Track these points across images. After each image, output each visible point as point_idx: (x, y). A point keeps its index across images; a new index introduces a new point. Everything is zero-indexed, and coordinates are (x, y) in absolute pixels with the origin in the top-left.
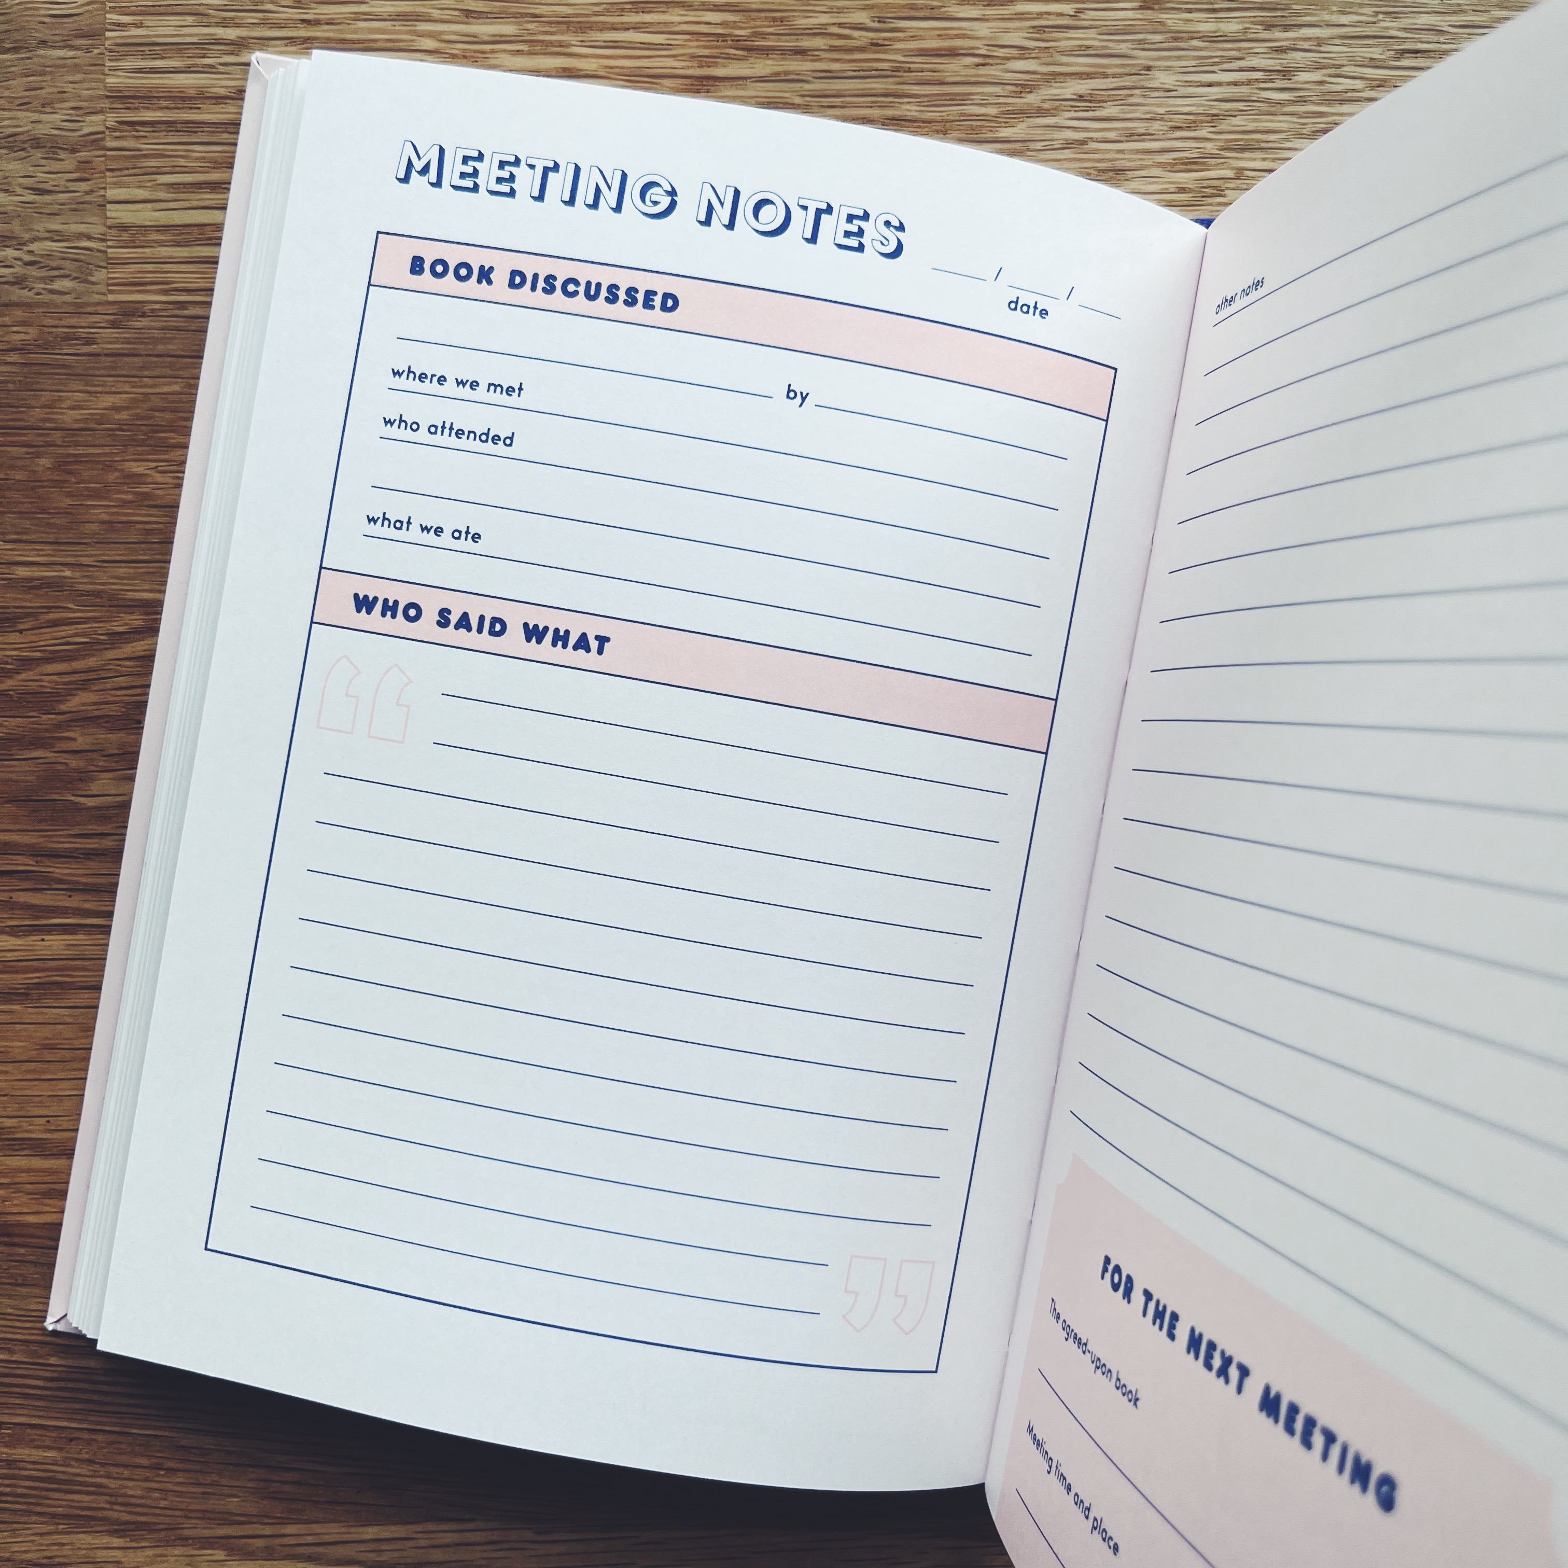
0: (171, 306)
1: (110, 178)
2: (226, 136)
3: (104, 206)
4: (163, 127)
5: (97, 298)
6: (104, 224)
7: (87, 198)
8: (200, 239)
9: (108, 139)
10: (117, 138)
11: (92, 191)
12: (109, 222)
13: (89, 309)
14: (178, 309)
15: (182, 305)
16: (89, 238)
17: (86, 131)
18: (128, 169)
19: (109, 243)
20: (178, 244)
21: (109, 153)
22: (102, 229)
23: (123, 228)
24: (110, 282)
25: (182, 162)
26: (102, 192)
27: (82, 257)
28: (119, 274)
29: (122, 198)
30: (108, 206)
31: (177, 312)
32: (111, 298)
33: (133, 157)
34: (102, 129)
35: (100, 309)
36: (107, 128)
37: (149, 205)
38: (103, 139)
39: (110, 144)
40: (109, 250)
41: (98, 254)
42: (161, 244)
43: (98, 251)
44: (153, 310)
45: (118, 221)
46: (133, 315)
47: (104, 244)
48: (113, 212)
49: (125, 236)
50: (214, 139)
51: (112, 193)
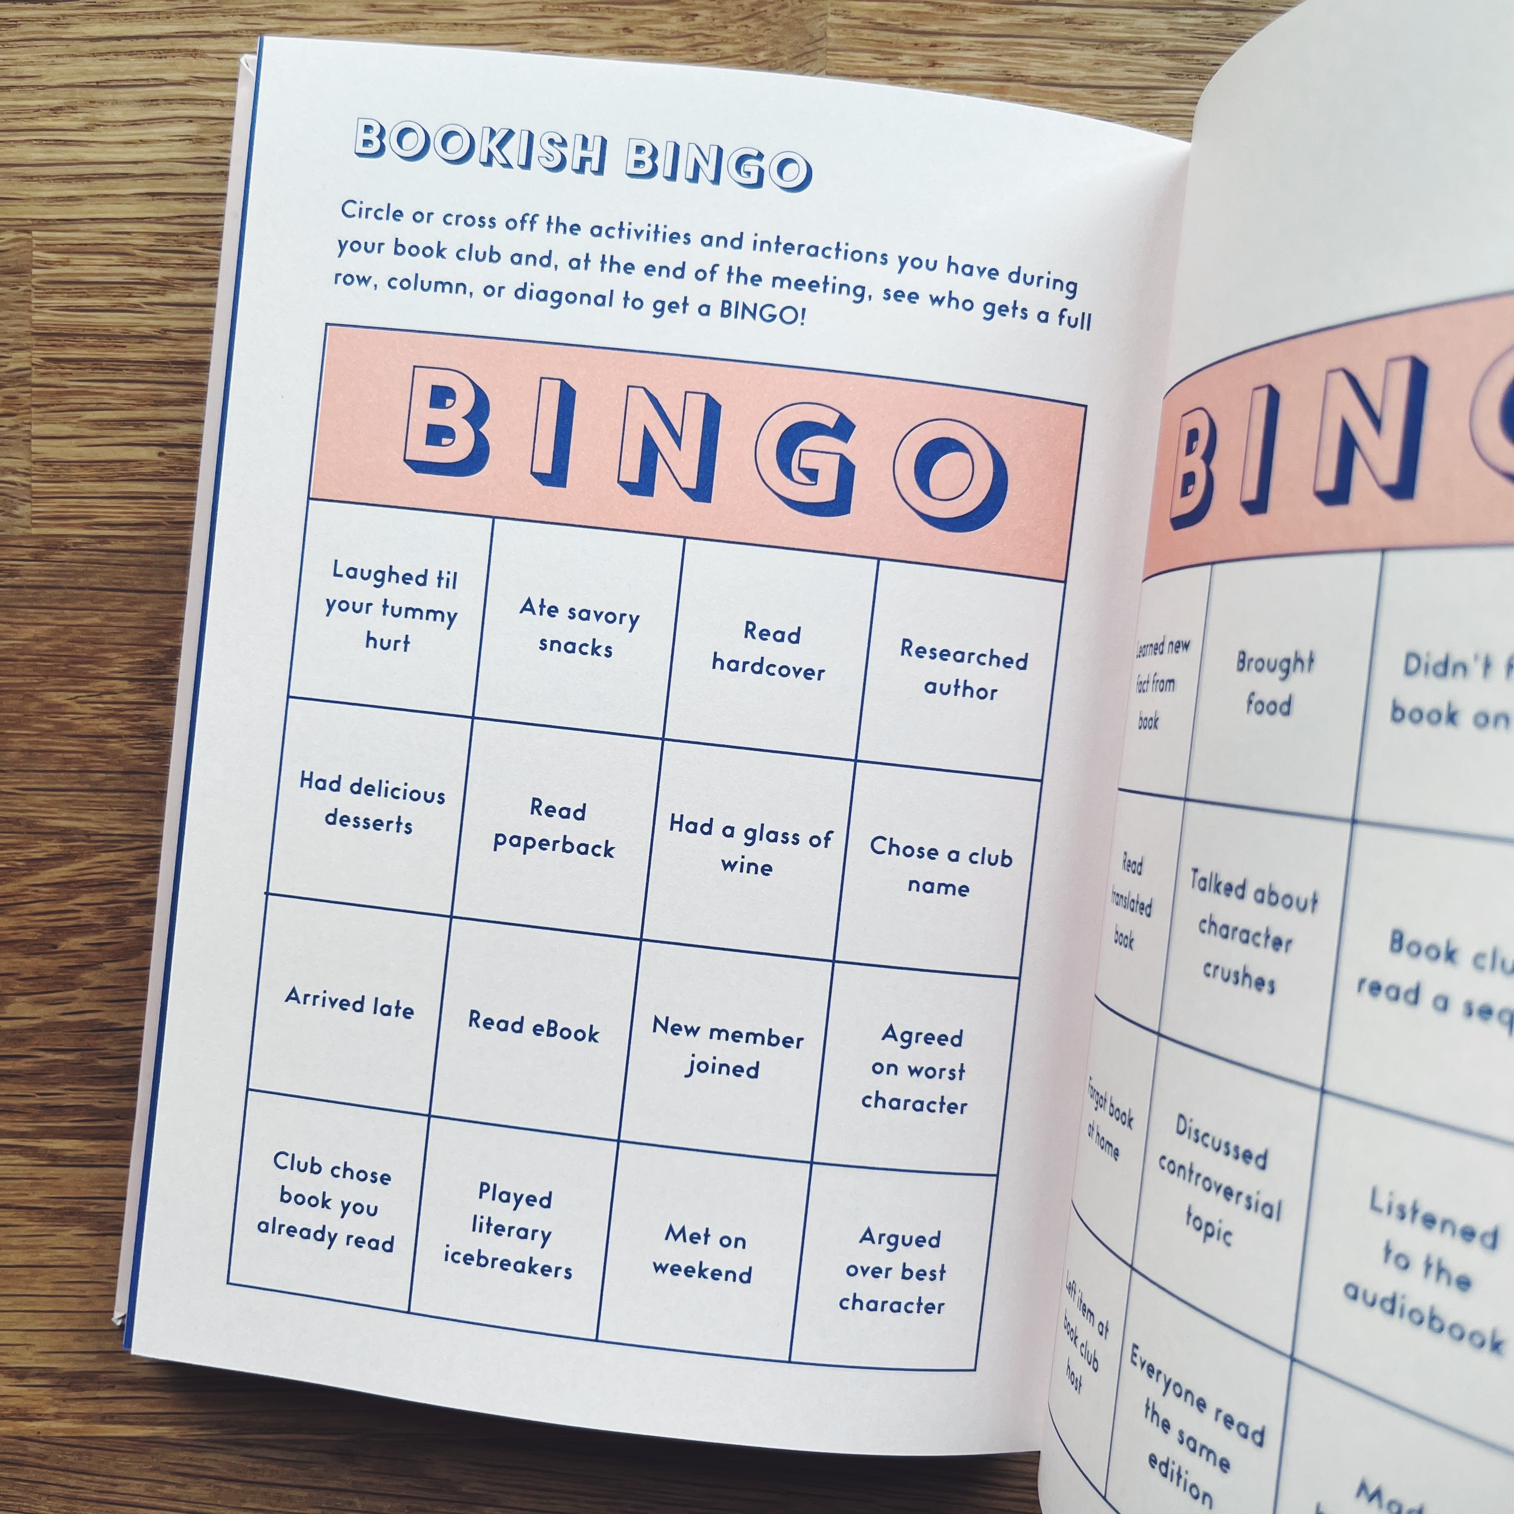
0: (93, 540)
1: (35, 413)
2: (150, 374)
3: (29, 441)
4: (88, 365)
5: (21, 531)
6: (29, 459)
7: (12, 433)
8: (123, 475)
9: (33, 375)
10: (44, 374)
11: (17, 427)
12: (34, 457)
13: (13, 542)
14: (101, 543)
15: (104, 539)
16: (14, 472)
17: (12, 367)
18: (53, 405)
19: (34, 478)
20: (101, 479)
21: (34, 389)
22: (27, 464)
23: (48, 463)
24: (33, 515)
25: (107, 399)
26: (27, 428)
27: (7, 491)
28: (45, 508)
29: (47, 433)
30: (33, 441)
31: (99, 546)
32: (34, 531)
33: (58, 393)
34: (27, 365)
35: (24, 542)
36: (33, 364)
37: (74, 441)
38: (29, 375)
39: (35, 380)
40: (33, 485)
41: (23, 488)
42: (85, 479)
43: (23, 485)
44: (75, 544)
45: (43, 456)
46: (56, 549)
47: (29, 478)
48: (37, 446)
49: (50, 471)
50: (138, 378)
51: (36, 429)
